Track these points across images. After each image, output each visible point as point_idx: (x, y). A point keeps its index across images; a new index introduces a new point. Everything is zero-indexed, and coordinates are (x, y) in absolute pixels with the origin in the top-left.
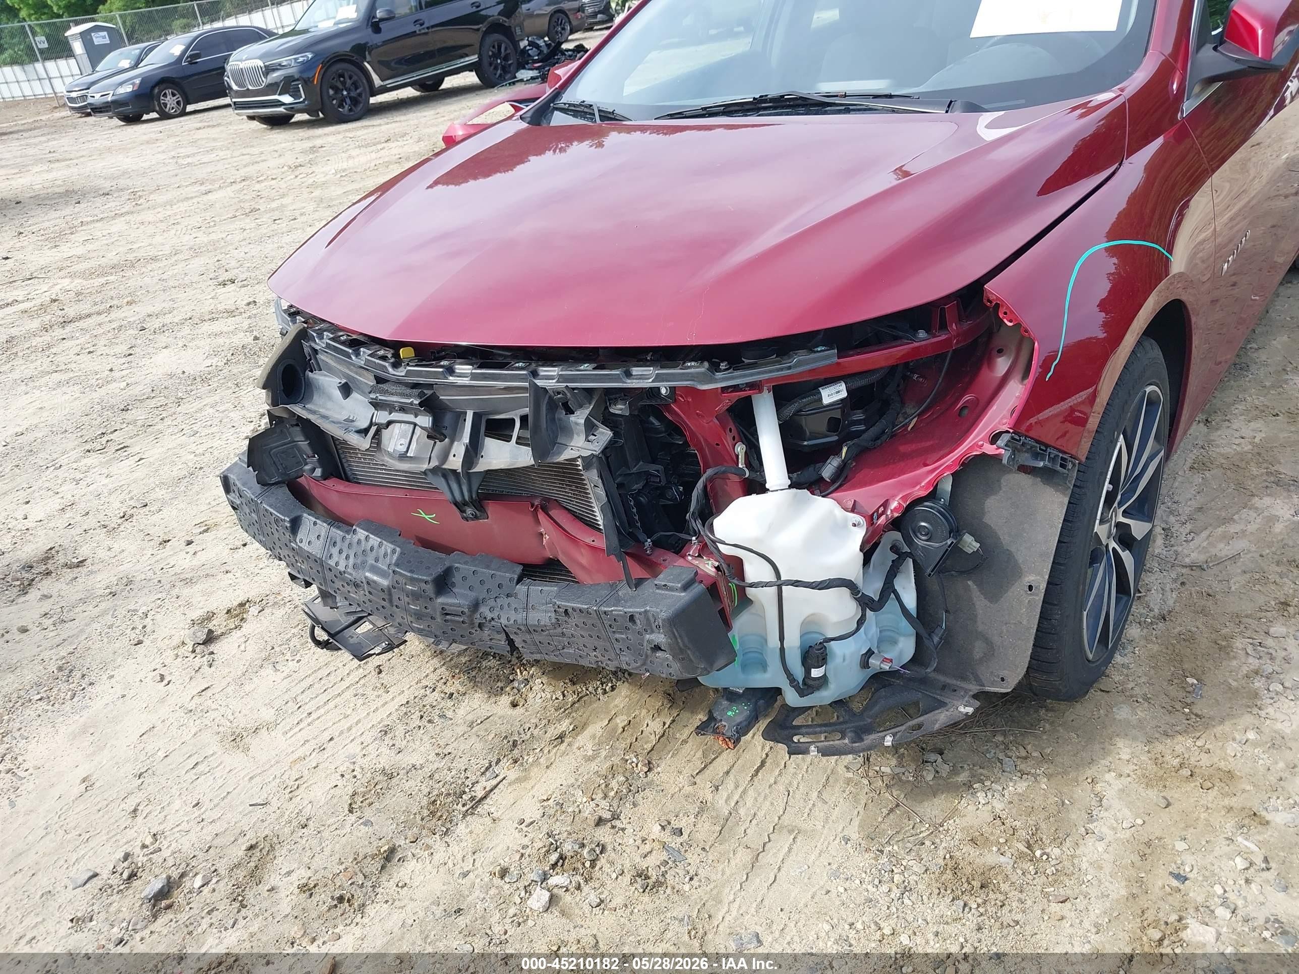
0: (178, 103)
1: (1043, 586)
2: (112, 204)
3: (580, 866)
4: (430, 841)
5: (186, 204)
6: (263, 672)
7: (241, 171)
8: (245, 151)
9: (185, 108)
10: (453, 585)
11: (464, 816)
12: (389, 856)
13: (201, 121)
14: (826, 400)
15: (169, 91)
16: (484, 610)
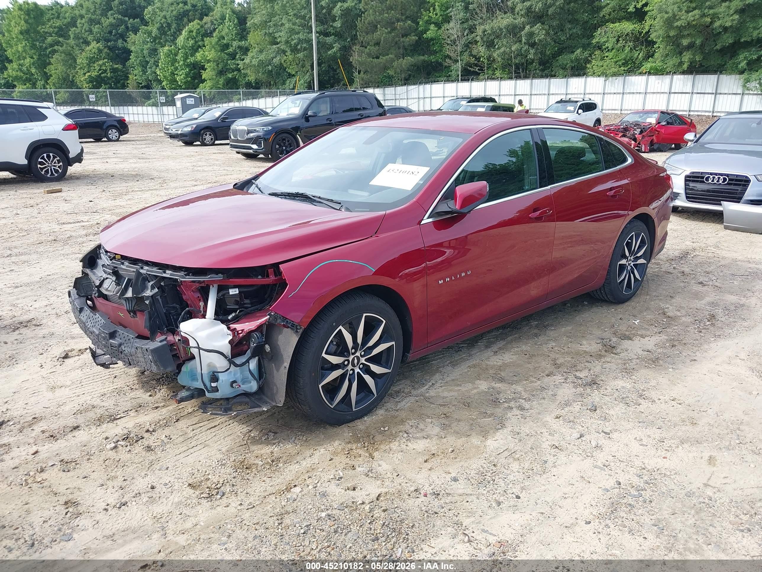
0: (212, 139)
1: (288, 367)
2: (152, 184)
3: (131, 441)
4: (92, 427)
5: (182, 189)
6: (77, 370)
7: (218, 178)
8: (226, 168)
9: (214, 142)
10: (116, 337)
11: (108, 422)
12: (76, 428)
13: (218, 150)
14: (231, 293)
15: (208, 133)
16: (123, 347)
